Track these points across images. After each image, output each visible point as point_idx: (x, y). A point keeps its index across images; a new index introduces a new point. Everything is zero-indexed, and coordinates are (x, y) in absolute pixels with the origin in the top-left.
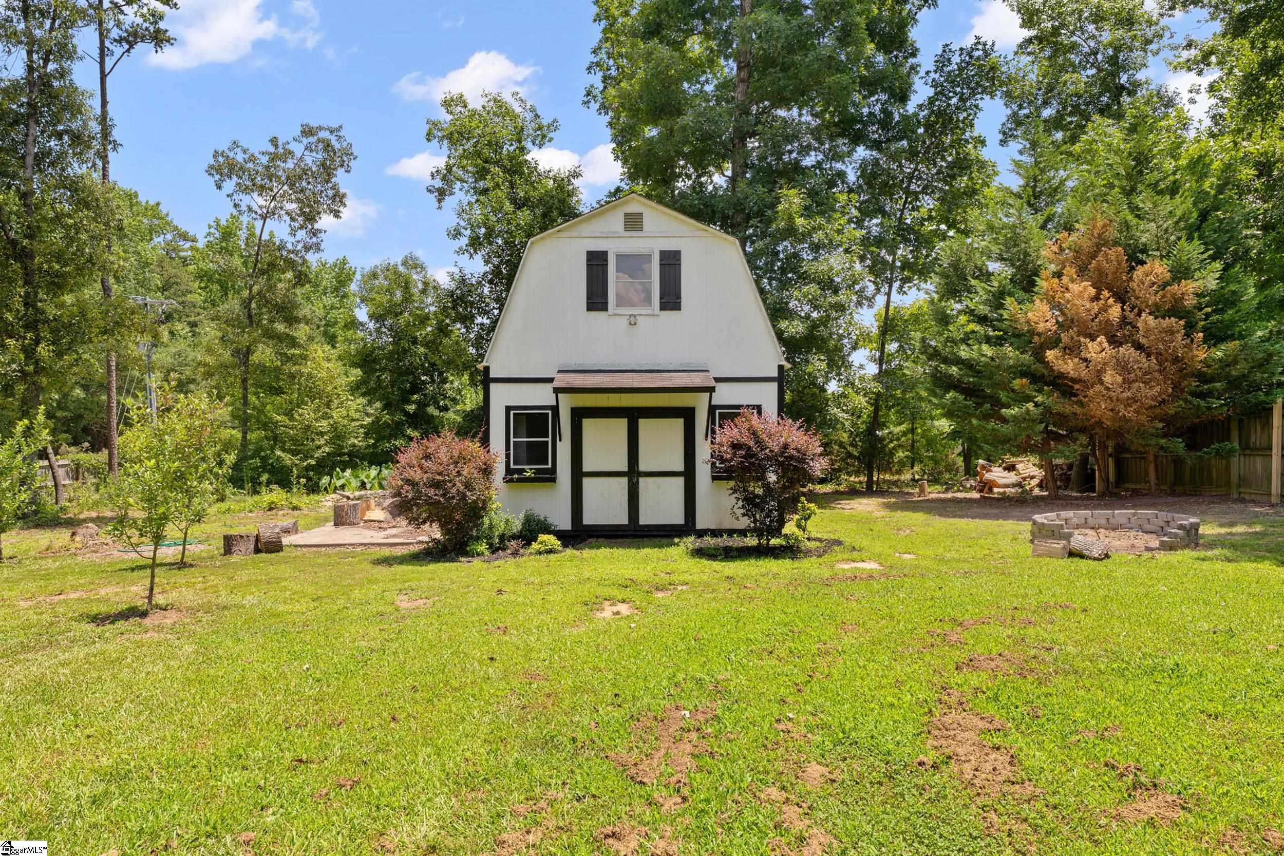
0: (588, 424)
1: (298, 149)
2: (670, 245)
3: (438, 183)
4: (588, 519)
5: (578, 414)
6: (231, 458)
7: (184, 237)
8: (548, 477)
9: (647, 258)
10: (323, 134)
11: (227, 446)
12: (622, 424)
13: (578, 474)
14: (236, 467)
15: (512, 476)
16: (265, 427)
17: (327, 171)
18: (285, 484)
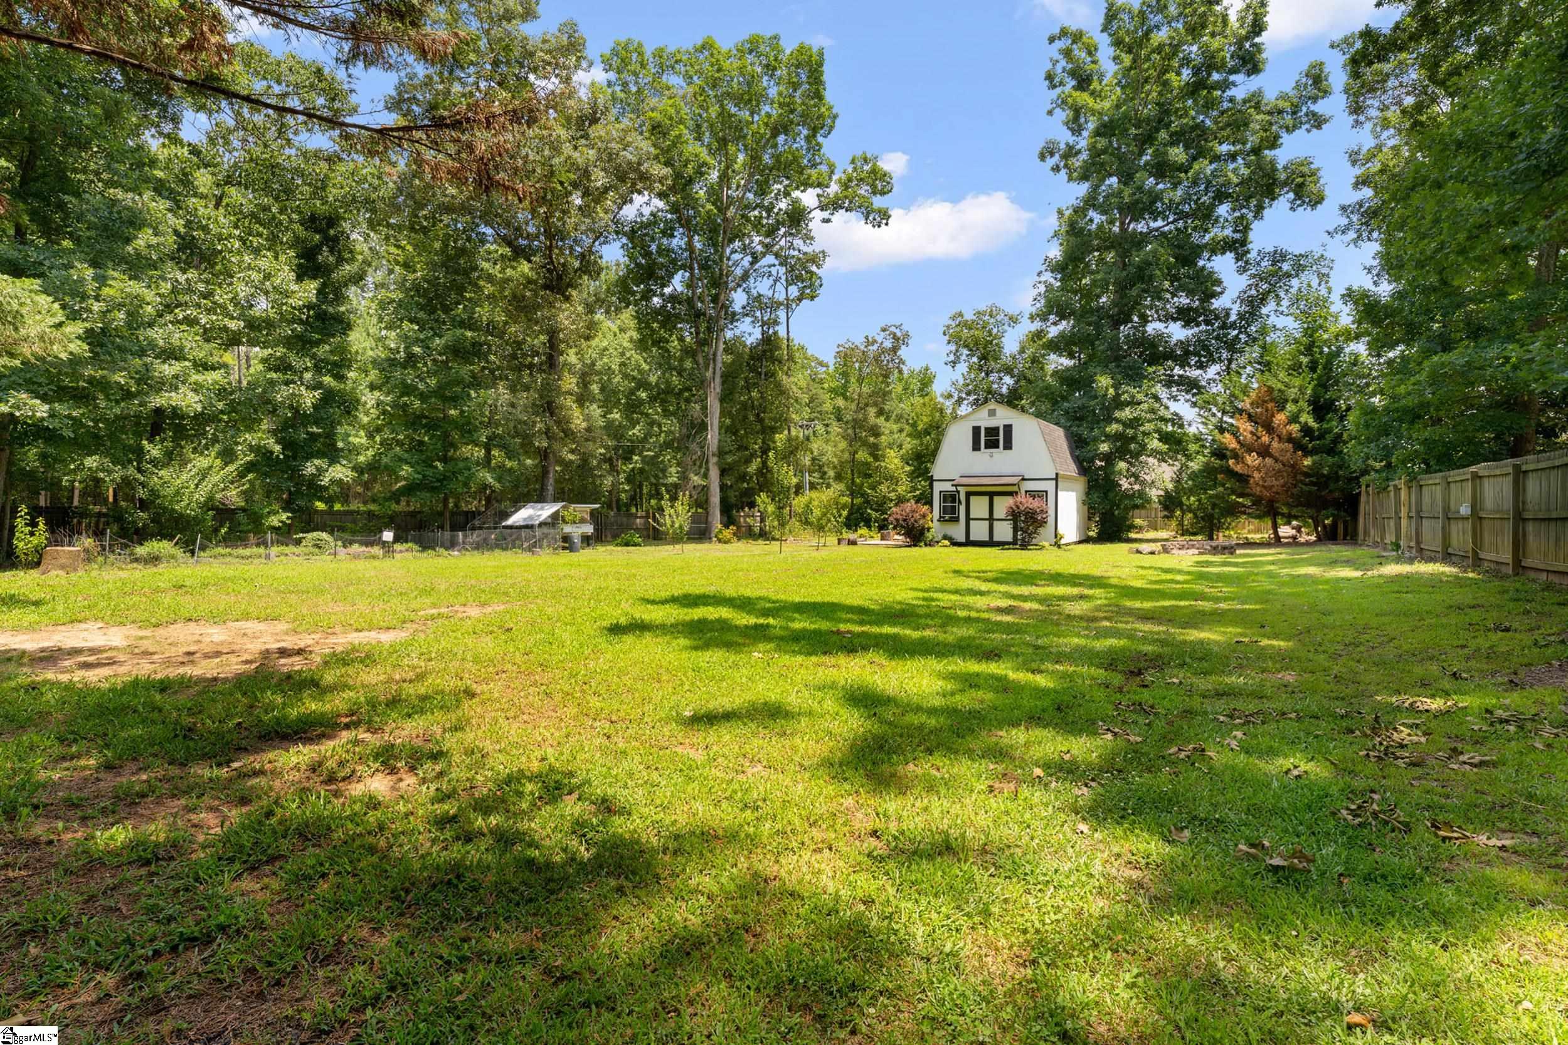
0: (973, 499)
1: (879, 339)
2: (1007, 422)
3: (952, 358)
4: (972, 538)
5: (969, 495)
6: (845, 513)
7: (821, 364)
8: (956, 520)
9: (997, 429)
10: (893, 329)
11: (844, 507)
12: (987, 498)
13: (968, 519)
14: (847, 518)
15: (941, 519)
16: (862, 495)
17: (895, 349)
18: (869, 527)
